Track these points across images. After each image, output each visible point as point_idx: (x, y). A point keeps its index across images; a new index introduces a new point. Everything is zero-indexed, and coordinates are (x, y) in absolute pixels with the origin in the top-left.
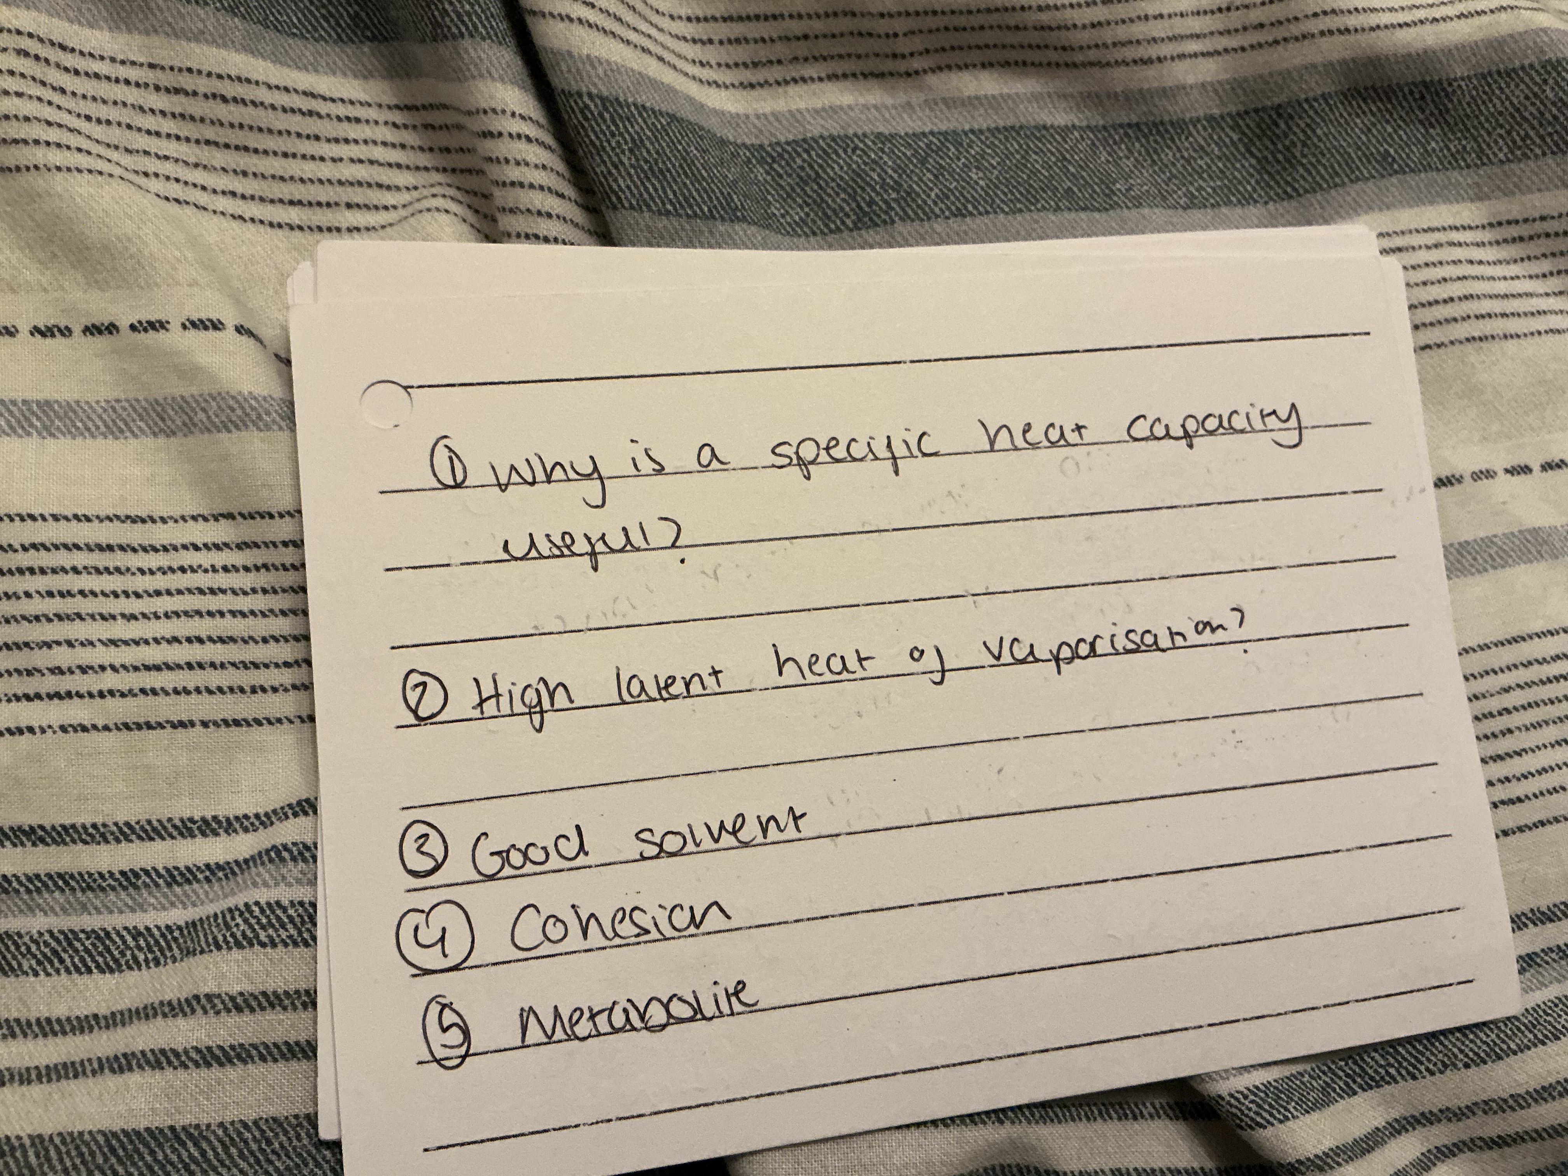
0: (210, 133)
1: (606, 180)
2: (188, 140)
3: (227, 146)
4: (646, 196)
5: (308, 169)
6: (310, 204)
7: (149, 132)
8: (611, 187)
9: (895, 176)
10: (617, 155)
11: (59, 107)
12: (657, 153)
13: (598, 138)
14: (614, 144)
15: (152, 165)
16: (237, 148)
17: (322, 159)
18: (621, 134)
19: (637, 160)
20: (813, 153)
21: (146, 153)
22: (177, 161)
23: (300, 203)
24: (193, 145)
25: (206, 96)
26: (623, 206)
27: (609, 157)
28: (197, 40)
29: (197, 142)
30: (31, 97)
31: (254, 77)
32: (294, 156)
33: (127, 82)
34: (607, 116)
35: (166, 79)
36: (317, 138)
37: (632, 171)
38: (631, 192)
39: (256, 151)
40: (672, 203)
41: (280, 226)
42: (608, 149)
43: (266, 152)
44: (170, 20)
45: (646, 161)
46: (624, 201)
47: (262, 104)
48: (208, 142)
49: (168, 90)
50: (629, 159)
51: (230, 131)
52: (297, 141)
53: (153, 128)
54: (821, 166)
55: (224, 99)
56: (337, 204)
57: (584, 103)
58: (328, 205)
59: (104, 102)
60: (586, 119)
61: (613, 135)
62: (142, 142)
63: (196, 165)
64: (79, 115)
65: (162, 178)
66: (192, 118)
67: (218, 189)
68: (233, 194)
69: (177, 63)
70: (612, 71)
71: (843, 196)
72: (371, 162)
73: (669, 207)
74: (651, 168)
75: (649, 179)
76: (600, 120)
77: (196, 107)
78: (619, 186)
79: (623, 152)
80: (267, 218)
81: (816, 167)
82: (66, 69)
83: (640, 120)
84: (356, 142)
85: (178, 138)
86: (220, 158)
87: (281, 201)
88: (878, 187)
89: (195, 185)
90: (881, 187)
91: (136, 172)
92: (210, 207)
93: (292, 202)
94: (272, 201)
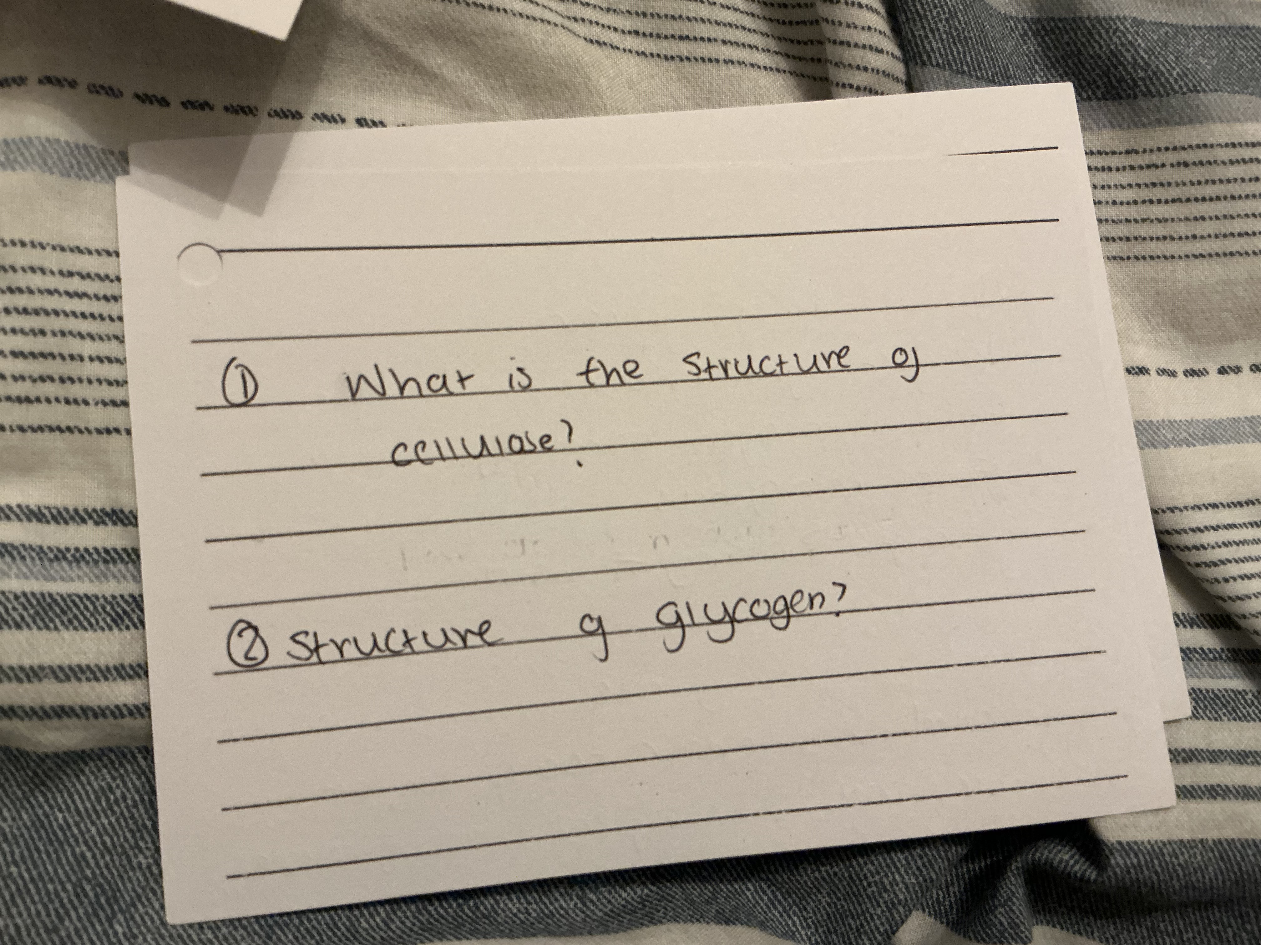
1: (922, 41)
4: (950, 57)
6: (695, 39)
8: (924, 47)
9: (1146, 57)
10: (935, 22)
12: (965, 23)
13: (923, 8)
14: (935, 14)
15: (580, 11)
18: (941, 6)
19: (950, 28)
20: (1079, 33)
23: (687, 38)
26: (932, 65)
27: (929, 24)
37: (944, 37)
38: (940, 53)
40: (968, 66)
41: (673, 58)
42: (930, 17)
45: (956, 30)
46: (933, 60)
50: (944, 26)
54: (1083, 44)
56: (716, 40)
58: (709, 40)
63: (608, 10)
65: (587, 23)
67: (626, 30)
68: (637, 33)
71: (1098, 71)
73: (966, 69)
74: (958, 35)
75: (955, 44)
78: (931, 47)
79: (941, 21)
80: (663, 52)
81: (1079, 44)
88: (1129, 67)
89: (609, 27)
90: (1133, 67)
91: (569, 18)
92: (621, 46)
93: (681, 38)
94: (666, 37)
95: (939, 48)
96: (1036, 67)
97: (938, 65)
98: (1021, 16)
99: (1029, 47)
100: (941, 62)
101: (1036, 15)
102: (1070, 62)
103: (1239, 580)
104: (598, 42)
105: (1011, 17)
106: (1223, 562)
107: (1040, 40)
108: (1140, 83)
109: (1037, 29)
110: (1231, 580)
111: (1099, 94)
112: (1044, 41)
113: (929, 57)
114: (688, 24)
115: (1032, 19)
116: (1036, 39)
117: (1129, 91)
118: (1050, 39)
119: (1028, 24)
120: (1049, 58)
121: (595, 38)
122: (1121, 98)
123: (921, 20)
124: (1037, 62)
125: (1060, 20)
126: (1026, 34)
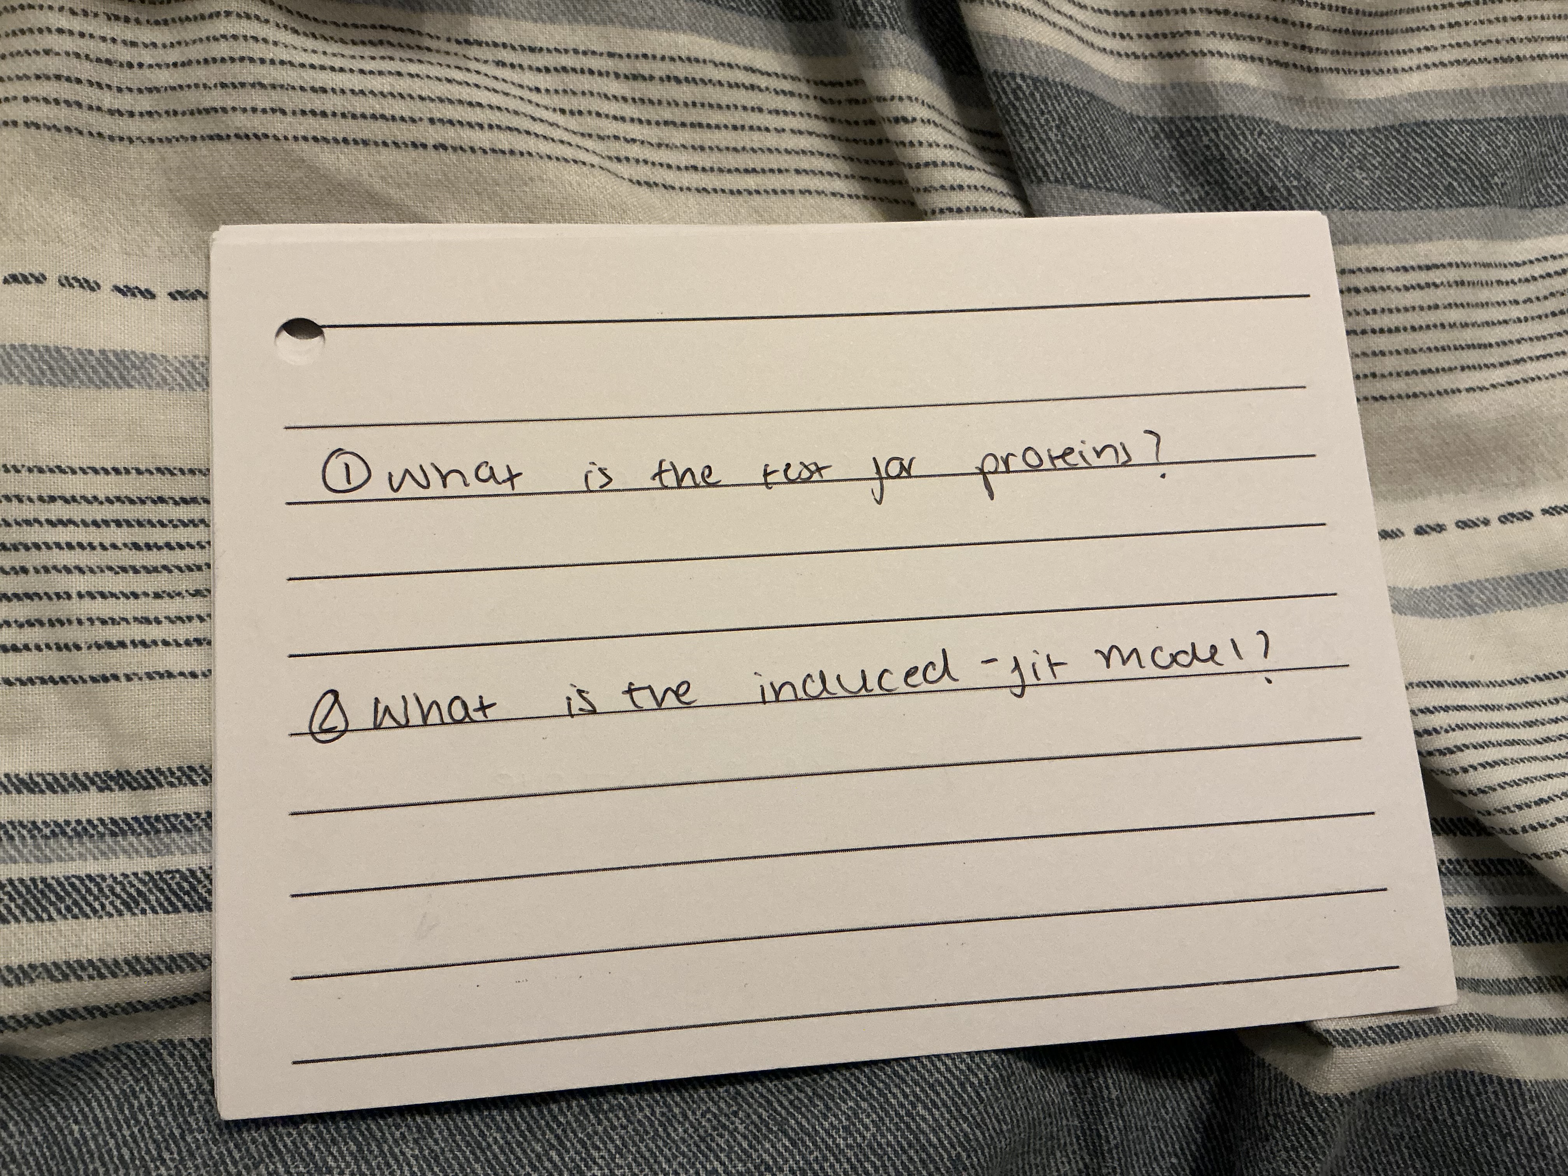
0: (667, 114)
1: (1034, 155)
2: (649, 122)
3: (683, 125)
4: (1069, 170)
5: (756, 140)
6: (763, 171)
7: (615, 118)
8: (1037, 161)
10: (1045, 131)
12: (1080, 129)
13: (1028, 116)
14: (1042, 121)
15: (622, 149)
16: (692, 125)
17: (767, 130)
18: (1049, 112)
19: (1063, 136)
20: (1221, 133)
21: (616, 138)
22: (643, 143)
23: (754, 170)
24: (654, 127)
25: (661, 79)
26: (1049, 181)
27: (1038, 134)
28: (649, 27)
29: (659, 123)
32: (743, 128)
33: (591, 72)
34: (1038, 96)
35: (624, 67)
36: (760, 110)
37: (1058, 147)
38: (1057, 166)
39: (709, 126)
40: (1093, 177)
42: (1037, 126)
43: (714, 126)
44: (624, 10)
45: (1071, 138)
46: (1050, 175)
47: (710, 81)
48: (666, 123)
49: (626, 77)
50: (1056, 135)
51: (684, 110)
52: (744, 114)
53: (616, 113)
54: (1227, 147)
55: (678, 80)
57: (1016, 83)
58: (778, 171)
59: (574, 93)
60: (1018, 99)
61: (1043, 113)
62: (610, 127)
63: (658, 145)
66: (651, 102)
67: (682, 165)
68: (695, 168)
69: (633, 51)
70: (1043, 52)
72: (810, 133)
73: (1090, 180)
74: (1075, 144)
75: (1072, 154)
76: (1031, 100)
77: (654, 91)
78: (1045, 160)
79: (1051, 129)
81: (1222, 148)
83: (1065, 99)
84: (793, 114)
86: (680, 136)
87: (735, 170)
89: (661, 165)
91: (610, 158)
92: (677, 185)
93: (746, 171)
94: (729, 171)
95: (1054, 161)
96: (1172, 174)
97: (1057, 181)
98: (1150, 115)
99: (1162, 152)
100: (1059, 176)
101: (1168, 114)
102: (1211, 168)
103: (1480, 769)
104: (647, 184)
105: (1139, 117)
106: (1459, 749)
107: (1174, 142)
109: (1171, 131)
110: (1471, 770)
112: (1179, 144)
113: (1045, 173)
114: (754, 156)
115: (1163, 118)
116: (1169, 142)
118: (1186, 142)
119: (1159, 124)
120: (1187, 165)
121: (643, 179)
123: (1028, 131)
124: (1172, 169)
125: (1198, 119)
126: (1157, 136)
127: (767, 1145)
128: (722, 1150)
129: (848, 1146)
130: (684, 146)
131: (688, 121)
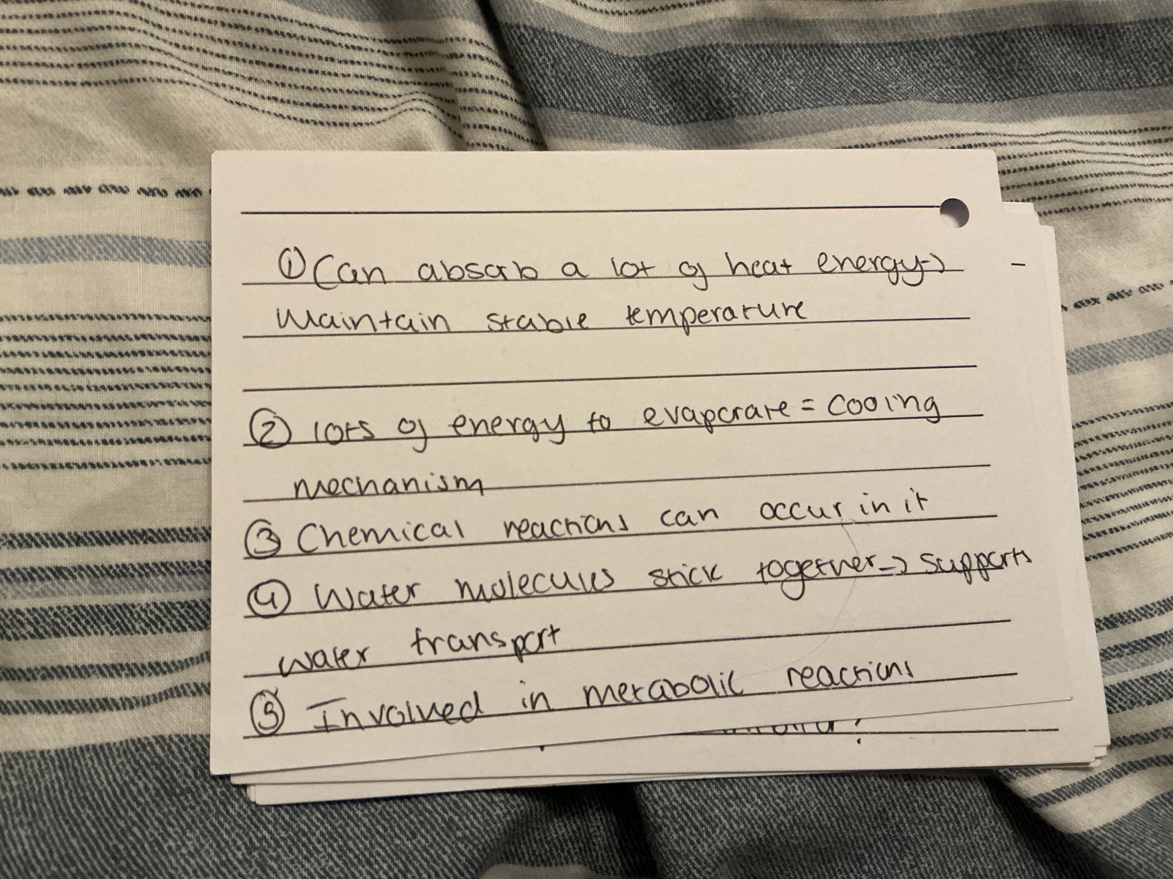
0: (259, 56)
1: (535, 86)
2: (244, 61)
3: (271, 65)
4: (562, 97)
5: (327, 82)
6: (328, 106)
7: (218, 55)
8: (538, 92)
9: (737, 80)
10: (543, 68)
11: (158, 38)
12: (571, 68)
13: (530, 57)
14: (541, 61)
15: (222, 79)
16: (278, 66)
17: (336, 75)
18: (546, 54)
19: (557, 73)
20: (681, 62)
21: (217, 70)
22: (237, 75)
23: (321, 105)
24: (247, 64)
25: (257, 30)
26: (547, 105)
27: (538, 70)
29: (251, 62)
30: (139, 31)
31: (289, 16)
32: (317, 72)
33: (203, 20)
34: (536, 42)
35: (228, 18)
36: (332, 60)
37: (553, 81)
38: (552, 95)
39: (291, 69)
40: (580, 103)
41: (307, 122)
42: (536, 64)
43: (297, 70)
45: (563, 74)
46: (547, 102)
47: (295, 35)
48: (258, 62)
49: (230, 26)
50: (552, 72)
51: (273, 54)
52: (319, 62)
53: (221, 52)
54: (685, 72)
55: (269, 32)
56: (346, 107)
57: (521, 32)
58: (341, 107)
59: (188, 34)
60: (522, 44)
61: (540, 54)
62: (214, 62)
63: (250, 79)
64: (171, 44)
65: (228, 88)
66: (247, 46)
67: (266, 96)
68: (276, 99)
69: (237, 7)
71: (699, 94)
72: (370, 78)
73: (578, 105)
74: (566, 79)
75: (563, 85)
76: (532, 45)
77: (249, 37)
78: (544, 91)
79: (547, 67)
80: (299, 116)
81: (682, 73)
82: (162, 12)
83: (559, 44)
84: (359, 63)
85: (237, 59)
86: (266, 74)
87: (308, 104)
88: (724, 89)
89: (250, 93)
90: (727, 89)
92: (261, 108)
95: (550, 91)
97: (552, 105)
100: (555, 103)
101: (645, 54)
104: (238, 103)
108: (735, 103)
111: (703, 115)
113: (544, 99)
115: (642, 56)
117: (727, 111)
119: (638, 61)
120: (659, 88)
121: (235, 100)
122: (722, 118)
126: (637, 70)
127: (304, 818)
128: (270, 822)
129: (365, 815)
130: (269, 82)
131: (275, 63)
